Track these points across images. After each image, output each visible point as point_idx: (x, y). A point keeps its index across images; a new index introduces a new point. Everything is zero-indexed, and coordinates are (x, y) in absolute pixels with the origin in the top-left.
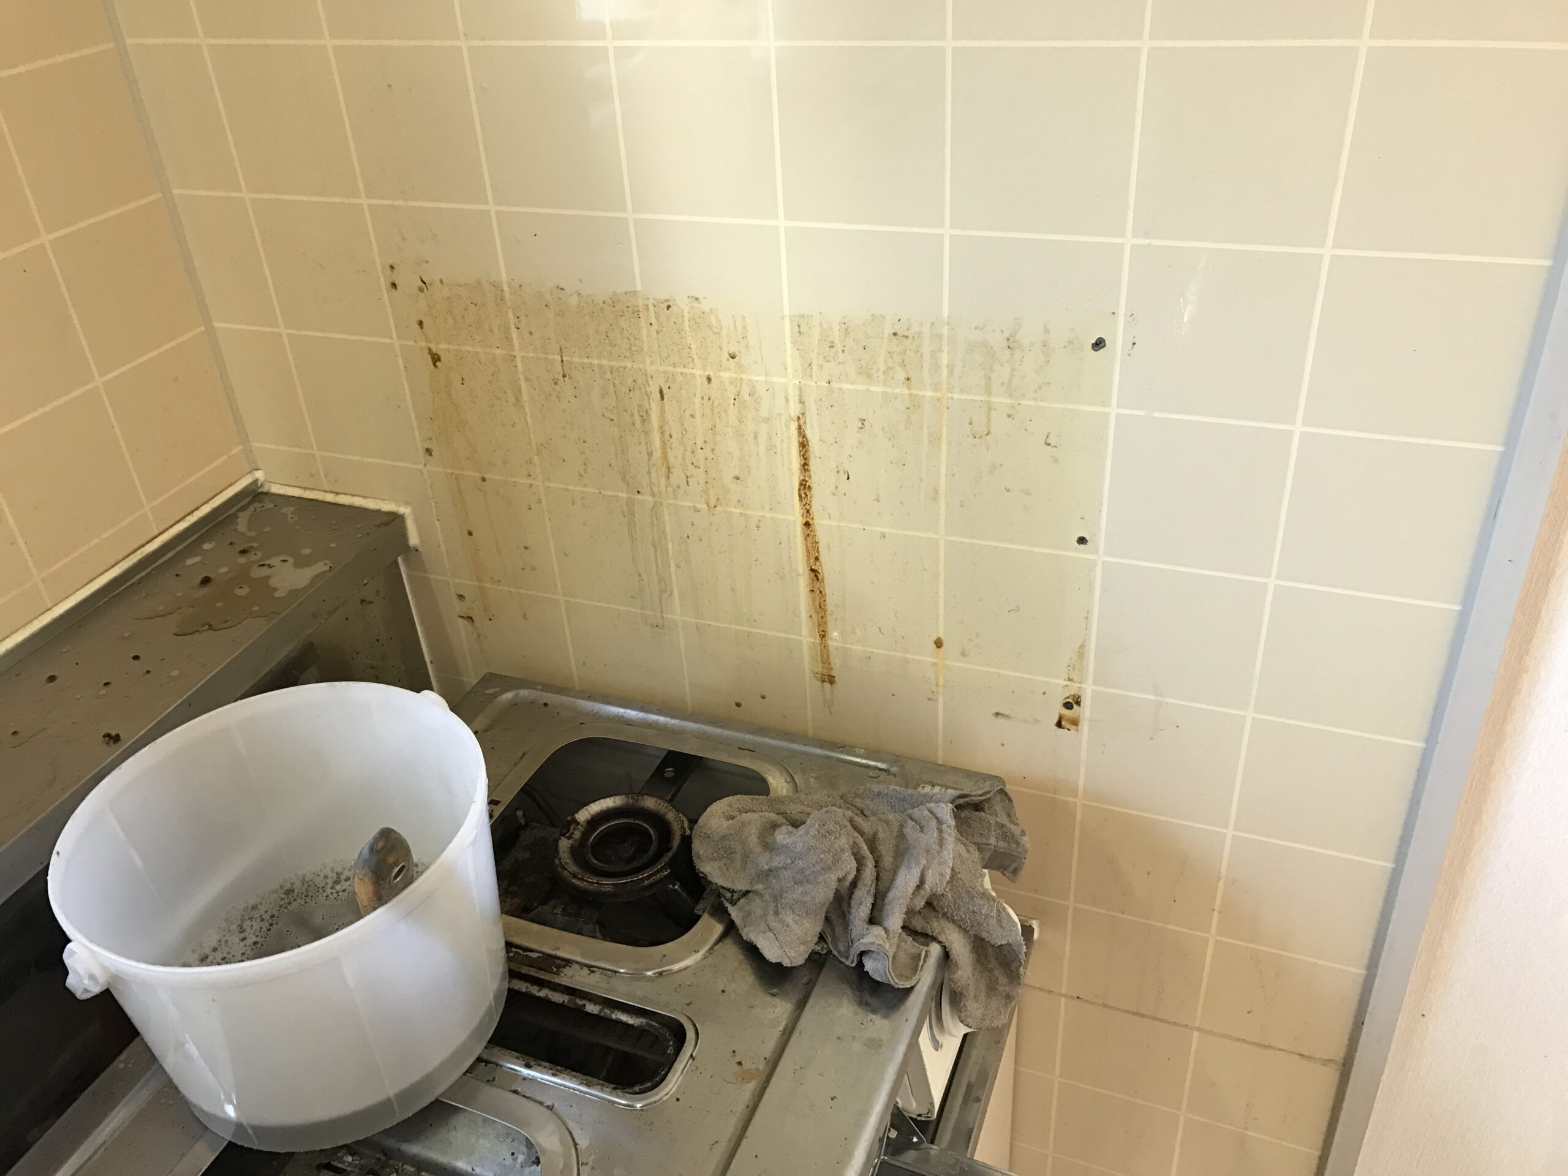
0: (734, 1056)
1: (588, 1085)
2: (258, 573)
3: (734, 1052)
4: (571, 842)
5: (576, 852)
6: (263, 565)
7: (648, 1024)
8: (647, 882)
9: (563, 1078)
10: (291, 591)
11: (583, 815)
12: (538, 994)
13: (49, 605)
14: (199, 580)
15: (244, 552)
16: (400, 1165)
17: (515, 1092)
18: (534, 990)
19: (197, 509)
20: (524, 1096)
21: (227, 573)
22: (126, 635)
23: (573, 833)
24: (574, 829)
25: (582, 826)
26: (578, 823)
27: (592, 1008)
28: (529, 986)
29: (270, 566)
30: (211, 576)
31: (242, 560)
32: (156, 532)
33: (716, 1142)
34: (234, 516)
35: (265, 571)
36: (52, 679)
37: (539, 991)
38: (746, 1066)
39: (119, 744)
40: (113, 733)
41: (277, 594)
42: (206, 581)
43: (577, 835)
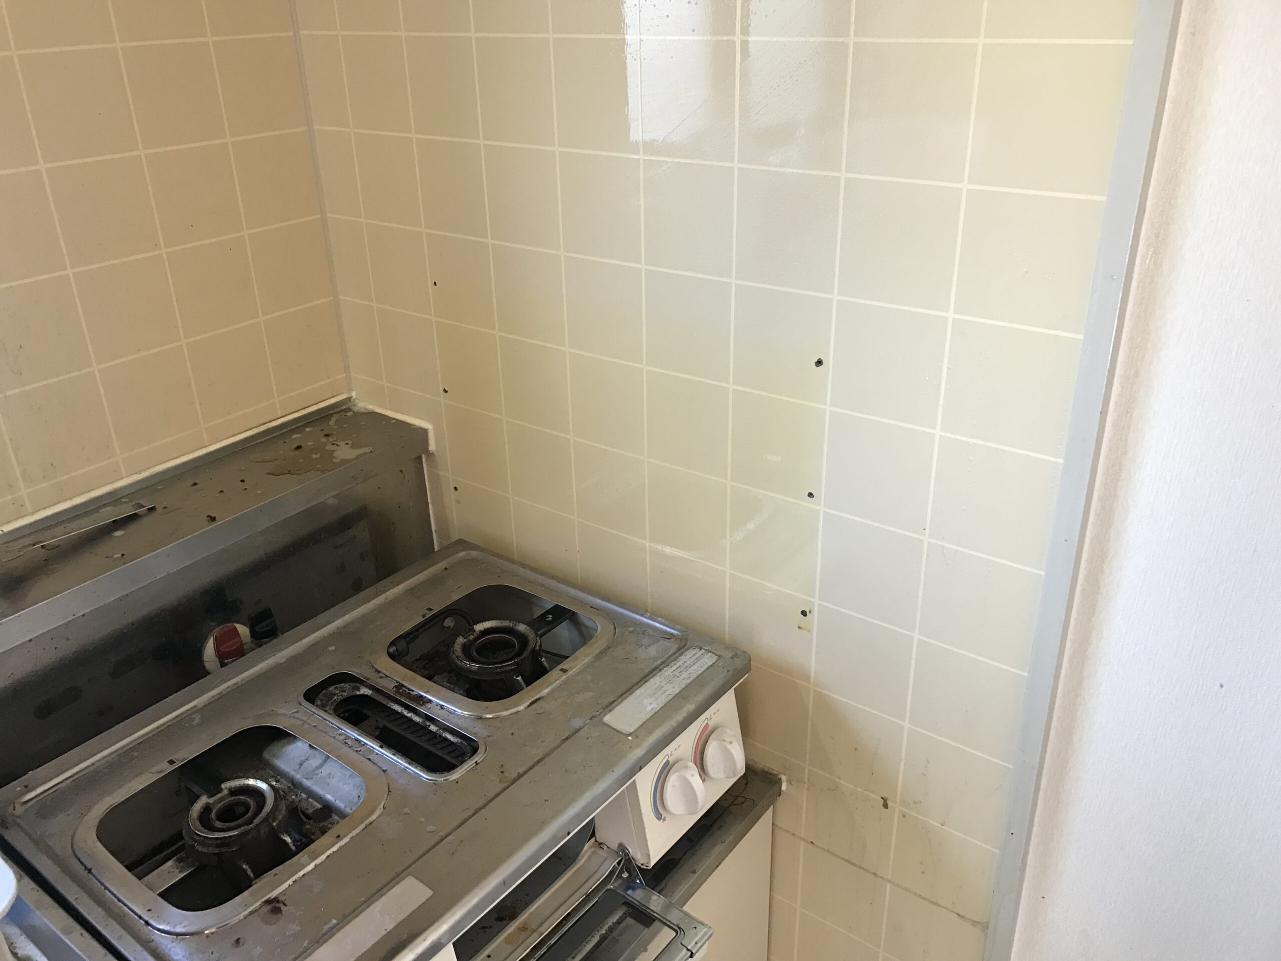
0: (502, 768)
1: (410, 764)
2: (329, 447)
3: (502, 765)
4: (465, 640)
5: (466, 648)
6: (334, 444)
7: (461, 743)
8: (499, 670)
9: (398, 758)
10: (342, 460)
11: (479, 627)
12: (406, 715)
13: (207, 444)
14: (295, 446)
15: (327, 435)
16: (300, 792)
17: (369, 759)
18: (405, 713)
19: (308, 407)
20: (373, 762)
21: (312, 445)
22: (243, 468)
23: (469, 636)
24: (471, 634)
25: (476, 633)
26: (475, 631)
27: (433, 728)
28: (404, 710)
29: (337, 445)
30: (302, 445)
31: (324, 440)
32: (280, 416)
33: (468, 808)
34: (332, 415)
35: (334, 448)
36: (195, 484)
37: (408, 713)
38: (506, 774)
39: (214, 522)
40: (213, 516)
41: (334, 460)
42: (299, 447)
43: (472, 637)
